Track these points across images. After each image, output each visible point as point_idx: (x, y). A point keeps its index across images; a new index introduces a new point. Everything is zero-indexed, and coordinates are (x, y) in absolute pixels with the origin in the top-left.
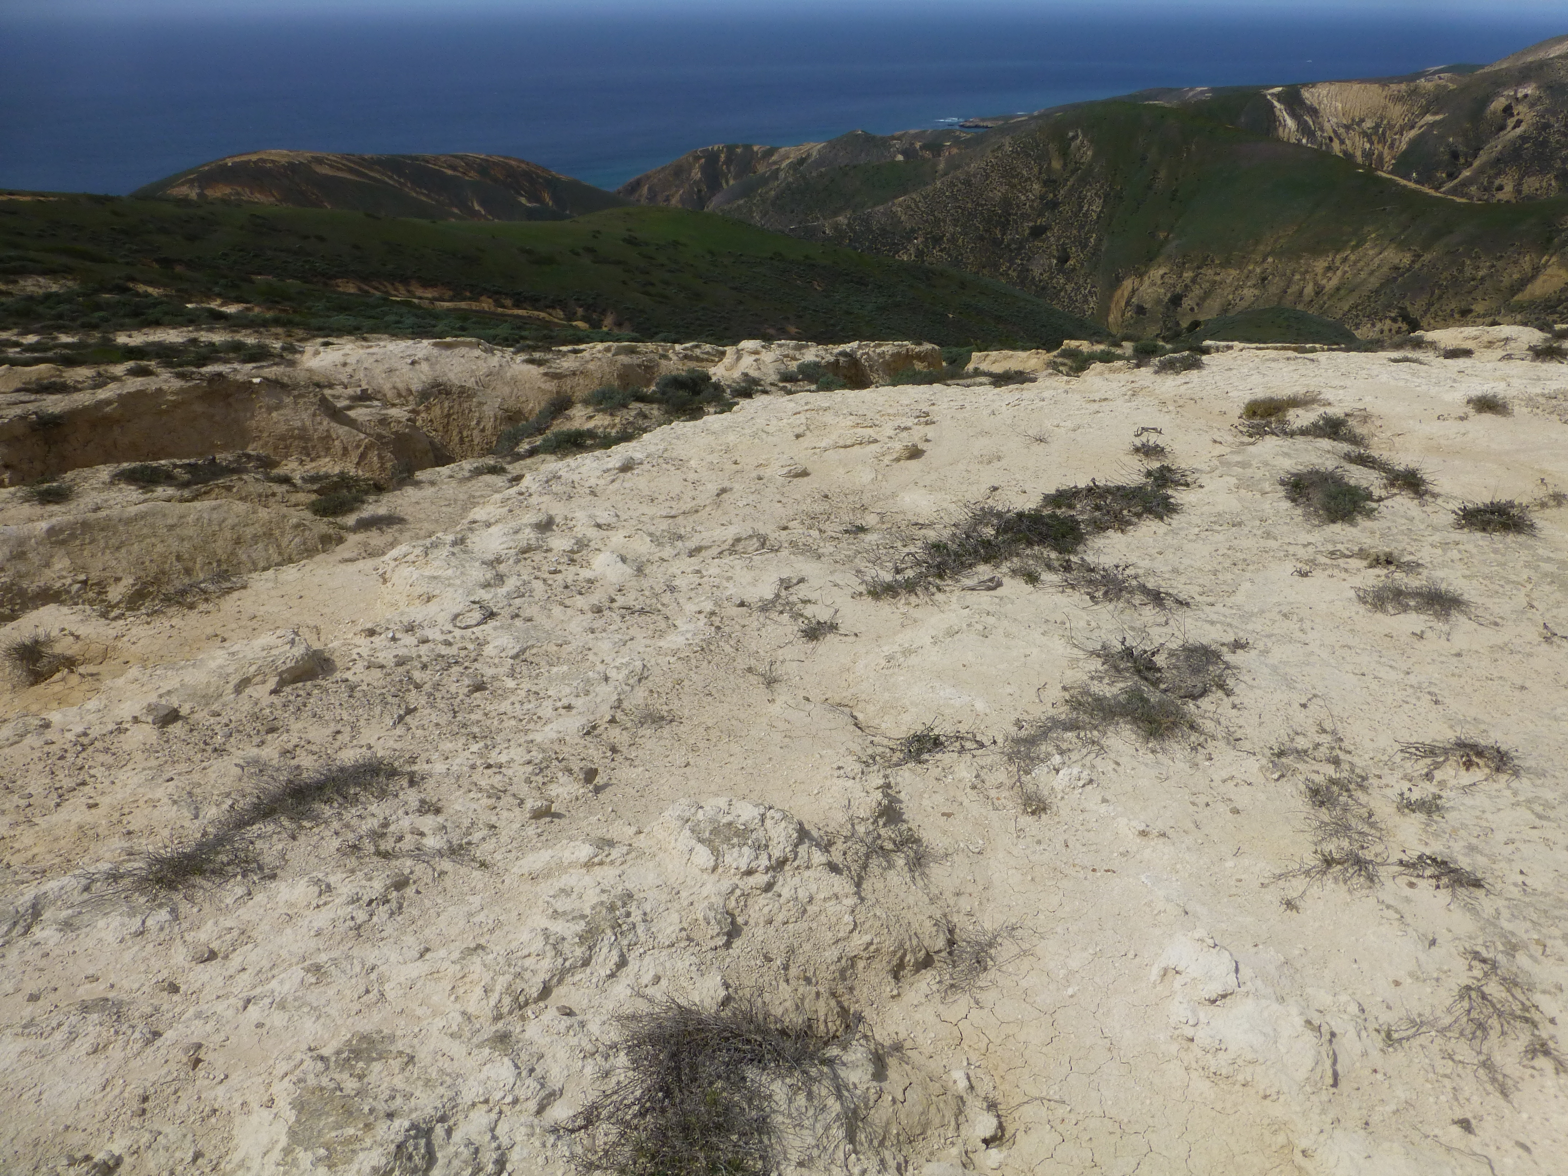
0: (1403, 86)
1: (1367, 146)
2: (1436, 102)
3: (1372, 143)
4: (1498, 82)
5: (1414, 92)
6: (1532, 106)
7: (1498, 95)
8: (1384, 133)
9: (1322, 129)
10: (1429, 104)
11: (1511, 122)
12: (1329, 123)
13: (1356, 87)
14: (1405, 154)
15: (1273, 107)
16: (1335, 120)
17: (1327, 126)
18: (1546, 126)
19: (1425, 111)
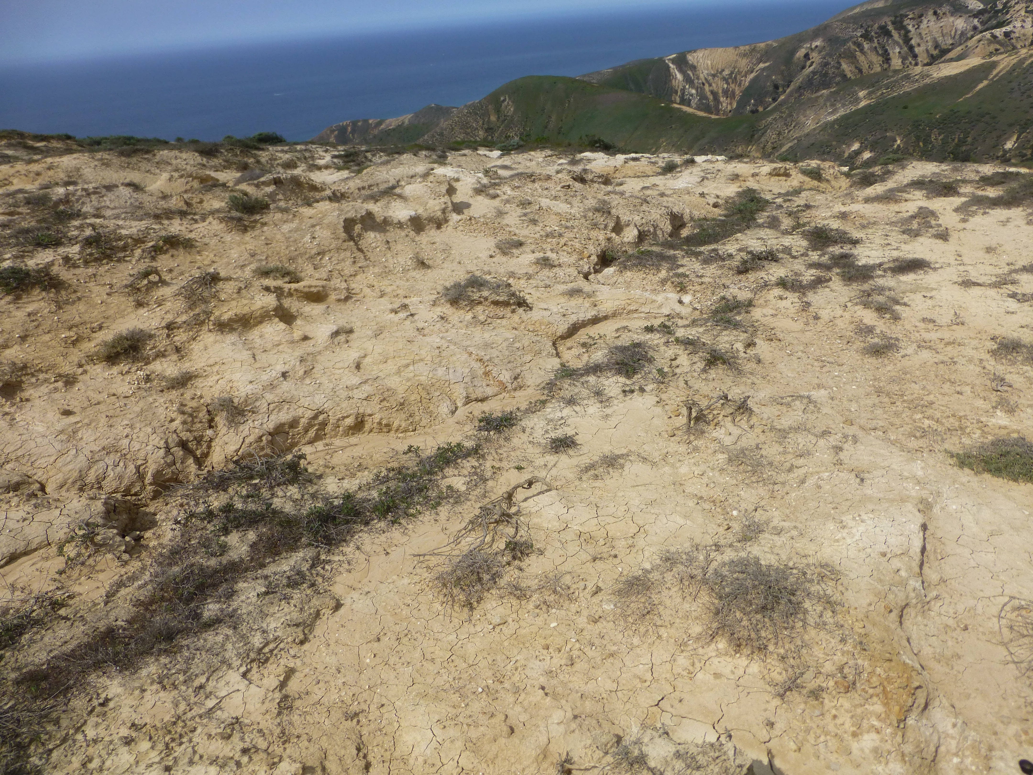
0: (747, 47)
1: (725, 86)
2: (766, 55)
3: (728, 84)
4: (800, 40)
5: (753, 50)
6: (820, 52)
7: (801, 47)
8: (735, 78)
9: (698, 78)
10: (762, 56)
11: (808, 63)
12: (703, 74)
13: (720, 50)
14: (747, 89)
15: (668, 67)
16: (706, 72)
17: (701, 76)
18: (826, 64)
19: (760, 61)
